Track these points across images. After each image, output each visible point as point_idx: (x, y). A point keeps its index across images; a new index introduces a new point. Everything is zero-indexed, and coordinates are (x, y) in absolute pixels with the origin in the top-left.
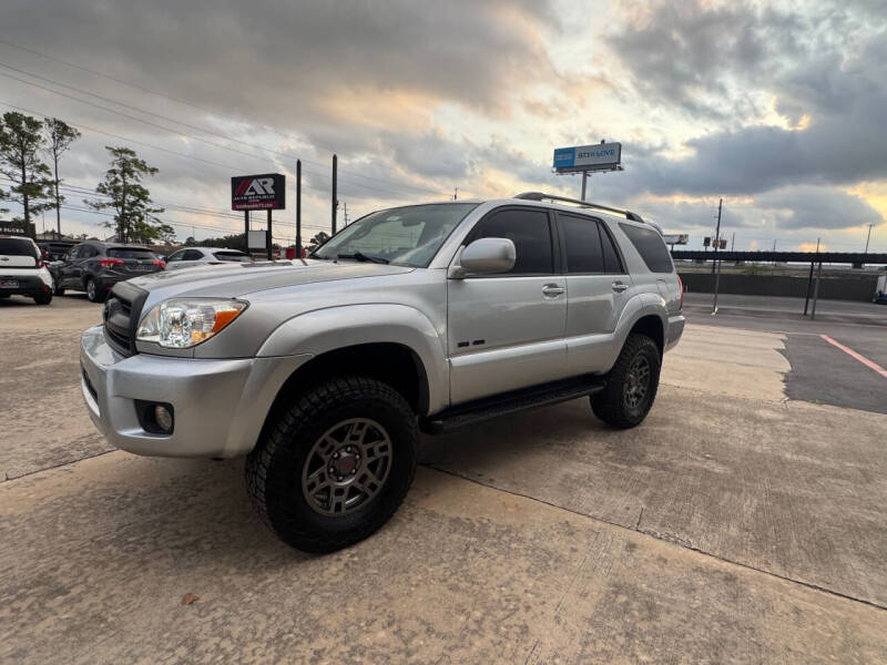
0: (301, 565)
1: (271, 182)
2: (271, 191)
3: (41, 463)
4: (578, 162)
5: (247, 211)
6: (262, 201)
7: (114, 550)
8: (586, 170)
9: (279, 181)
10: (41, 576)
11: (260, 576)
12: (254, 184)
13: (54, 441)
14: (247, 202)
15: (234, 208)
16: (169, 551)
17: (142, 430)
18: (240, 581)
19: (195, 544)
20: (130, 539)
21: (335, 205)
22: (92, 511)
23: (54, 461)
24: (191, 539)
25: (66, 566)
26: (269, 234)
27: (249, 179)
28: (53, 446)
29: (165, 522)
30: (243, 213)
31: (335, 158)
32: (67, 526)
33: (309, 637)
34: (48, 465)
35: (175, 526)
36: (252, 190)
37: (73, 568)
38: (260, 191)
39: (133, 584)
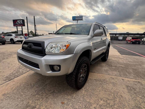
0: (78, 92)
1: (21, 21)
2: (22, 23)
3: (5, 80)
4: (76, 19)
5: (17, 27)
6: (20, 25)
7: (38, 96)
8: (77, 20)
9: (23, 21)
10: (27, 105)
11: (72, 96)
12: (18, 21)
13: (5, 75)
14: (17, 25)
15: (14, 26)
16: (50, 94)
17: (51, 71)
18: (69, 97)
19: (54, 92)
20: (40, 93)
21: (35, 26)
22: (26, 89)
23: (8, 79)
24: (52, 91)
25: (31, 102)
26: (22, 31)
27: (17, 20)
28: (5, 76)
29: (44, 89)
30: (16, 27)
31: (34, 17)
32: (23, 93)
33: (91, 105)
34: (7, 81)
35: (47, 89)
36: (18, 22)
37: (32, 102)
38: (19, 23)
39: (48, 102)
